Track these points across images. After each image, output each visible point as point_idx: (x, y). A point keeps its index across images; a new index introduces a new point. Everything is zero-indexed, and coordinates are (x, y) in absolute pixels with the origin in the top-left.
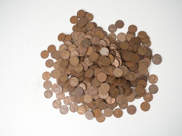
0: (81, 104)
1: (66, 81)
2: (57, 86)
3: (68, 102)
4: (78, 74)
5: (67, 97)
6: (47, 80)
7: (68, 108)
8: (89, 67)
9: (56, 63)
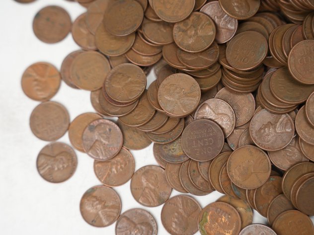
0: (215, 195)
1: (139, 94)
2: (96, 123)
3: (154, 191)
4: (195, 58)
5: (147, 170)
6: (47, 99)
7: (154, 220)
8: (241, 23)
9: (82, 19)
